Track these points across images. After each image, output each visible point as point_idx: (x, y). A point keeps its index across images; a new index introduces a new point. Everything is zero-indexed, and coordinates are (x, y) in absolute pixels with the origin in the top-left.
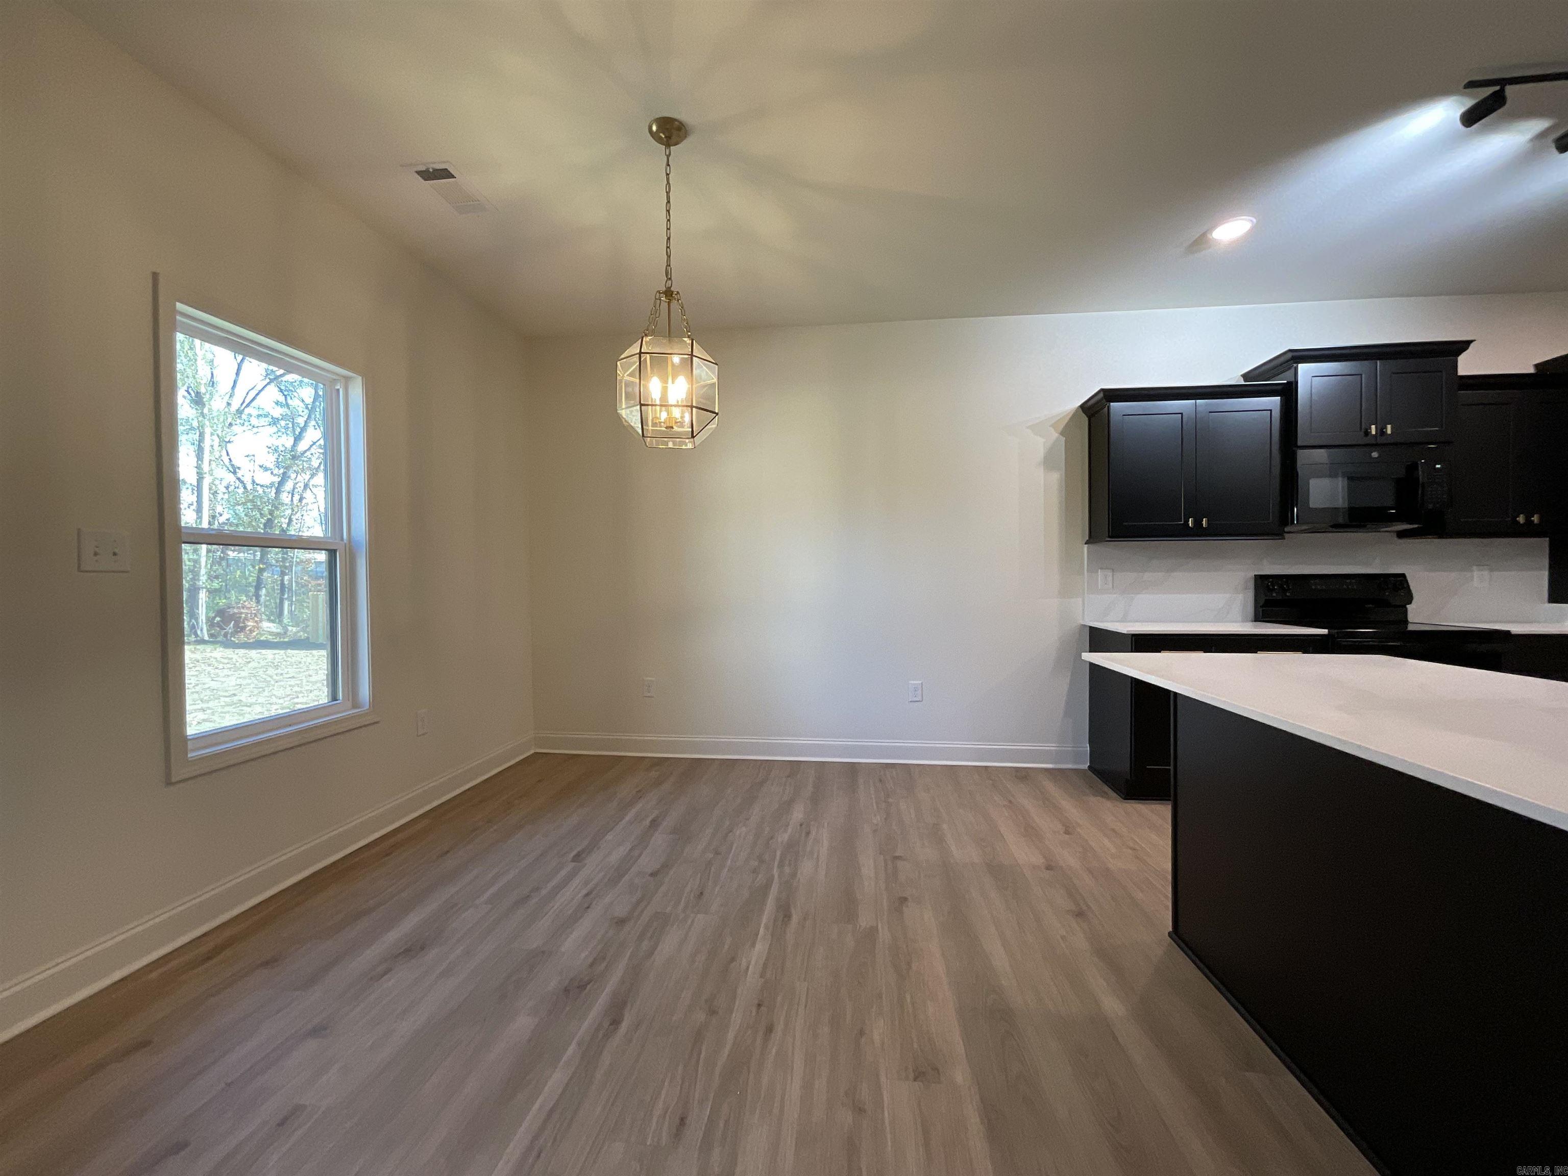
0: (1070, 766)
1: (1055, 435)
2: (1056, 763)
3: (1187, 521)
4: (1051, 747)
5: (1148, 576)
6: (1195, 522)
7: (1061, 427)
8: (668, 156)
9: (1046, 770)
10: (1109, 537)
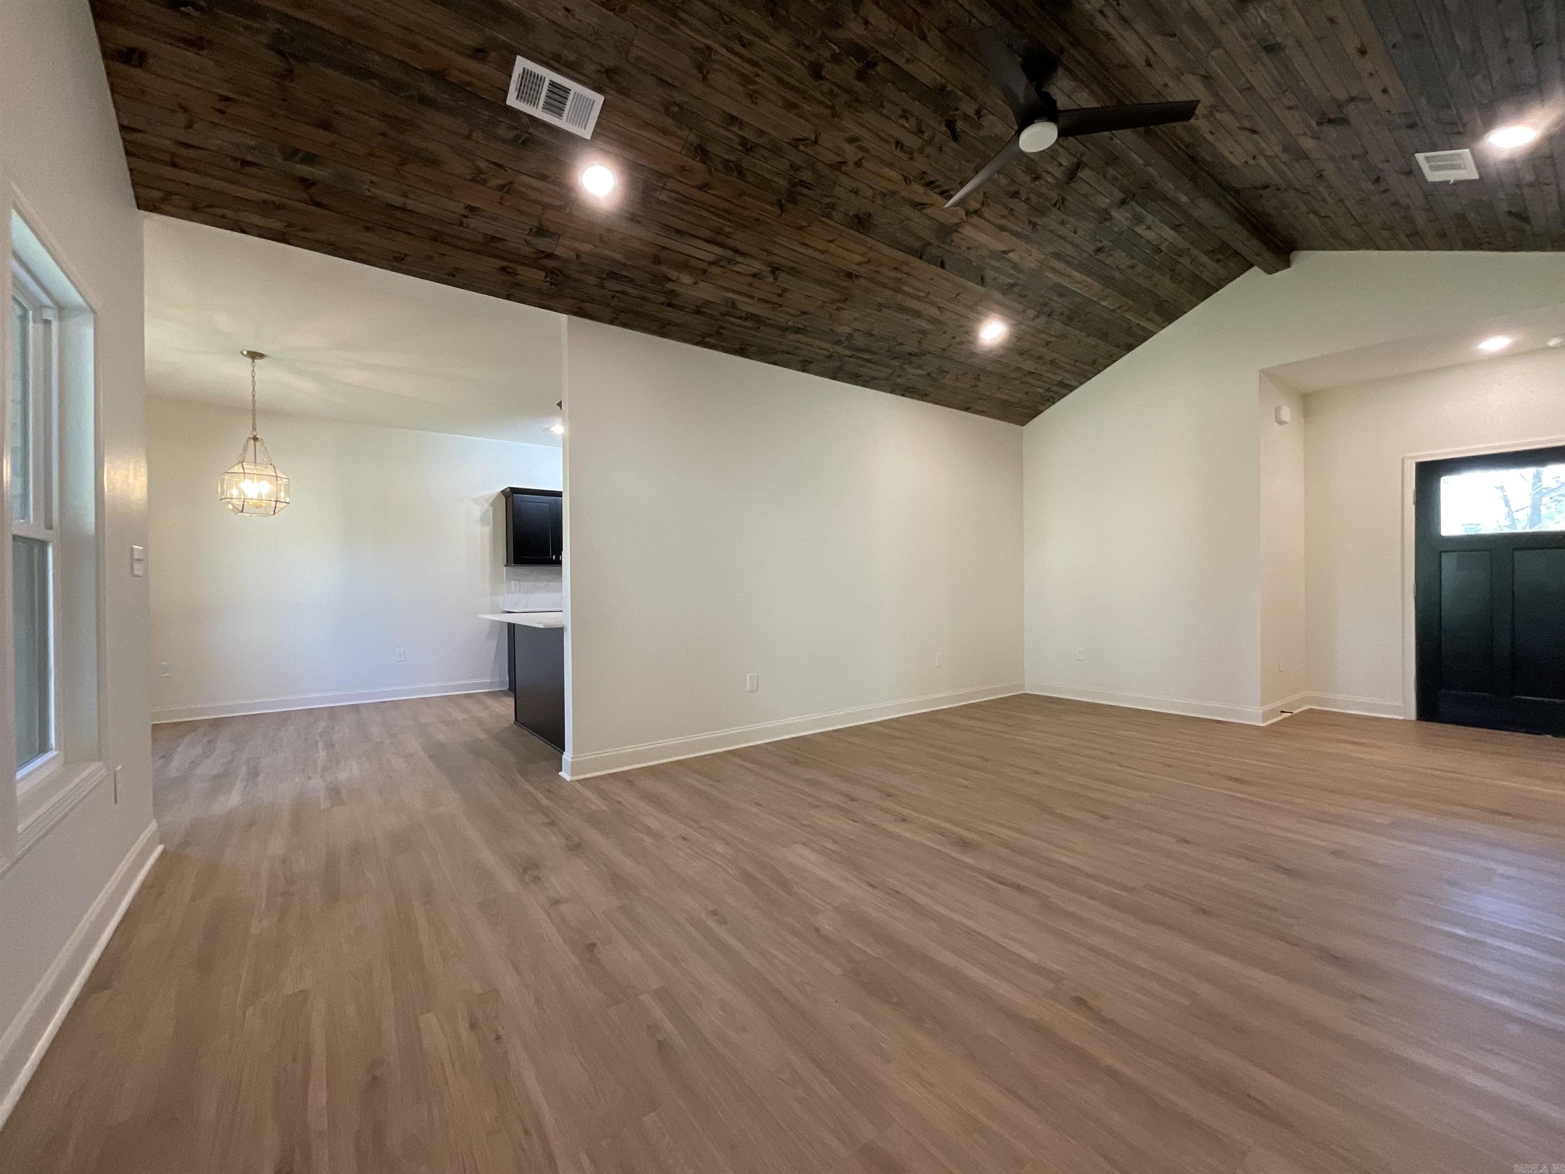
0: (498, 690)
1: (486, 506)
2: (490, 689)
3: (552, 557)
4: (488, 680)
5: (539, 584)
6: (556, 558)
7: (491, 501)
8: (253, 367)
9: (486, 693)
10: (514, 563)
